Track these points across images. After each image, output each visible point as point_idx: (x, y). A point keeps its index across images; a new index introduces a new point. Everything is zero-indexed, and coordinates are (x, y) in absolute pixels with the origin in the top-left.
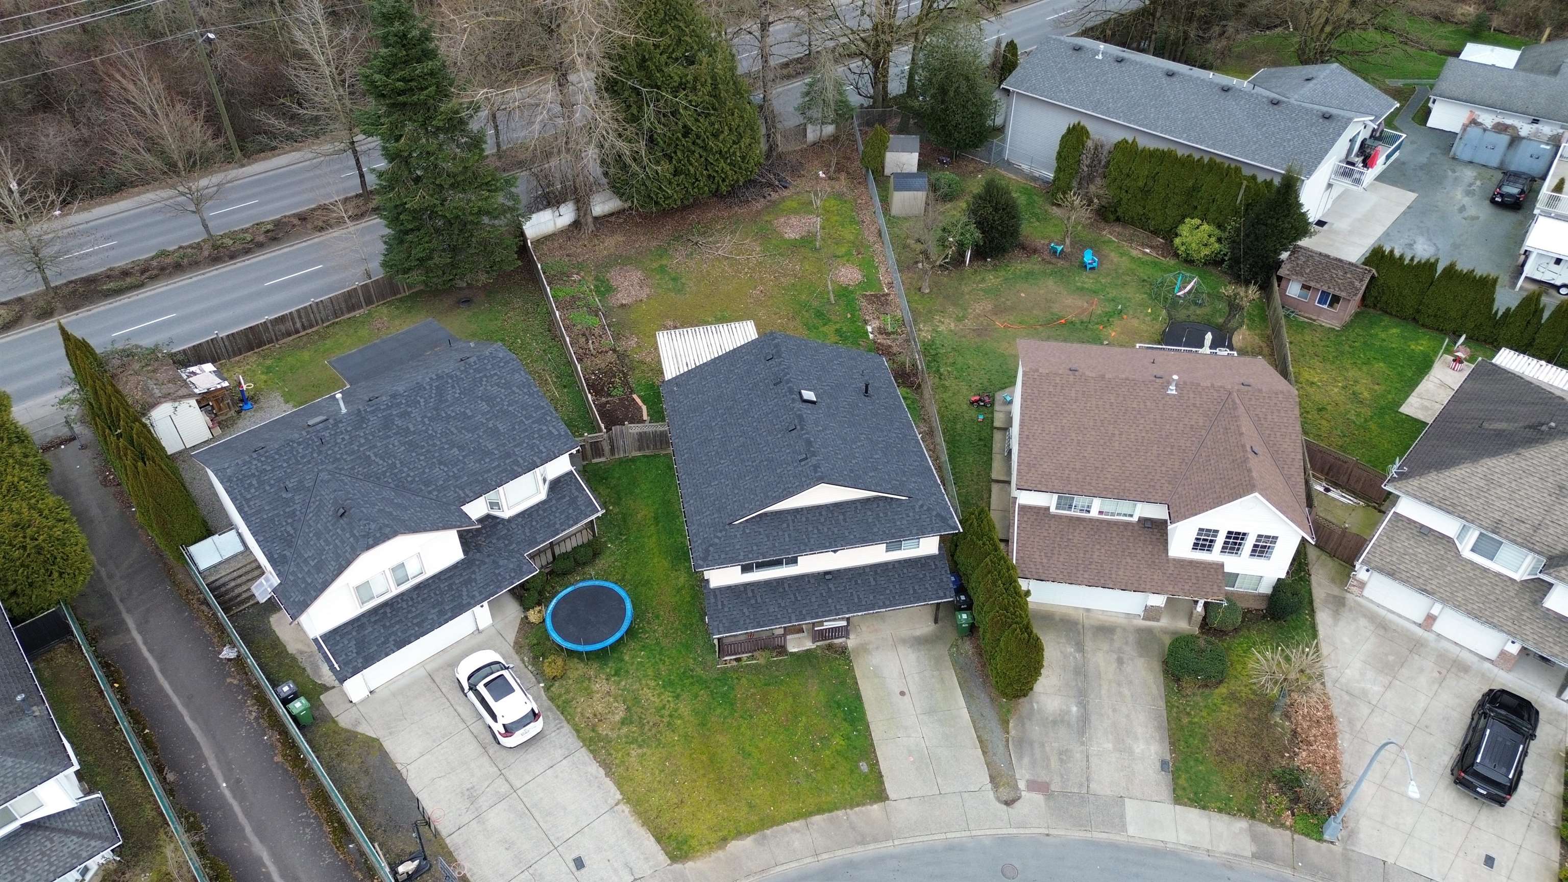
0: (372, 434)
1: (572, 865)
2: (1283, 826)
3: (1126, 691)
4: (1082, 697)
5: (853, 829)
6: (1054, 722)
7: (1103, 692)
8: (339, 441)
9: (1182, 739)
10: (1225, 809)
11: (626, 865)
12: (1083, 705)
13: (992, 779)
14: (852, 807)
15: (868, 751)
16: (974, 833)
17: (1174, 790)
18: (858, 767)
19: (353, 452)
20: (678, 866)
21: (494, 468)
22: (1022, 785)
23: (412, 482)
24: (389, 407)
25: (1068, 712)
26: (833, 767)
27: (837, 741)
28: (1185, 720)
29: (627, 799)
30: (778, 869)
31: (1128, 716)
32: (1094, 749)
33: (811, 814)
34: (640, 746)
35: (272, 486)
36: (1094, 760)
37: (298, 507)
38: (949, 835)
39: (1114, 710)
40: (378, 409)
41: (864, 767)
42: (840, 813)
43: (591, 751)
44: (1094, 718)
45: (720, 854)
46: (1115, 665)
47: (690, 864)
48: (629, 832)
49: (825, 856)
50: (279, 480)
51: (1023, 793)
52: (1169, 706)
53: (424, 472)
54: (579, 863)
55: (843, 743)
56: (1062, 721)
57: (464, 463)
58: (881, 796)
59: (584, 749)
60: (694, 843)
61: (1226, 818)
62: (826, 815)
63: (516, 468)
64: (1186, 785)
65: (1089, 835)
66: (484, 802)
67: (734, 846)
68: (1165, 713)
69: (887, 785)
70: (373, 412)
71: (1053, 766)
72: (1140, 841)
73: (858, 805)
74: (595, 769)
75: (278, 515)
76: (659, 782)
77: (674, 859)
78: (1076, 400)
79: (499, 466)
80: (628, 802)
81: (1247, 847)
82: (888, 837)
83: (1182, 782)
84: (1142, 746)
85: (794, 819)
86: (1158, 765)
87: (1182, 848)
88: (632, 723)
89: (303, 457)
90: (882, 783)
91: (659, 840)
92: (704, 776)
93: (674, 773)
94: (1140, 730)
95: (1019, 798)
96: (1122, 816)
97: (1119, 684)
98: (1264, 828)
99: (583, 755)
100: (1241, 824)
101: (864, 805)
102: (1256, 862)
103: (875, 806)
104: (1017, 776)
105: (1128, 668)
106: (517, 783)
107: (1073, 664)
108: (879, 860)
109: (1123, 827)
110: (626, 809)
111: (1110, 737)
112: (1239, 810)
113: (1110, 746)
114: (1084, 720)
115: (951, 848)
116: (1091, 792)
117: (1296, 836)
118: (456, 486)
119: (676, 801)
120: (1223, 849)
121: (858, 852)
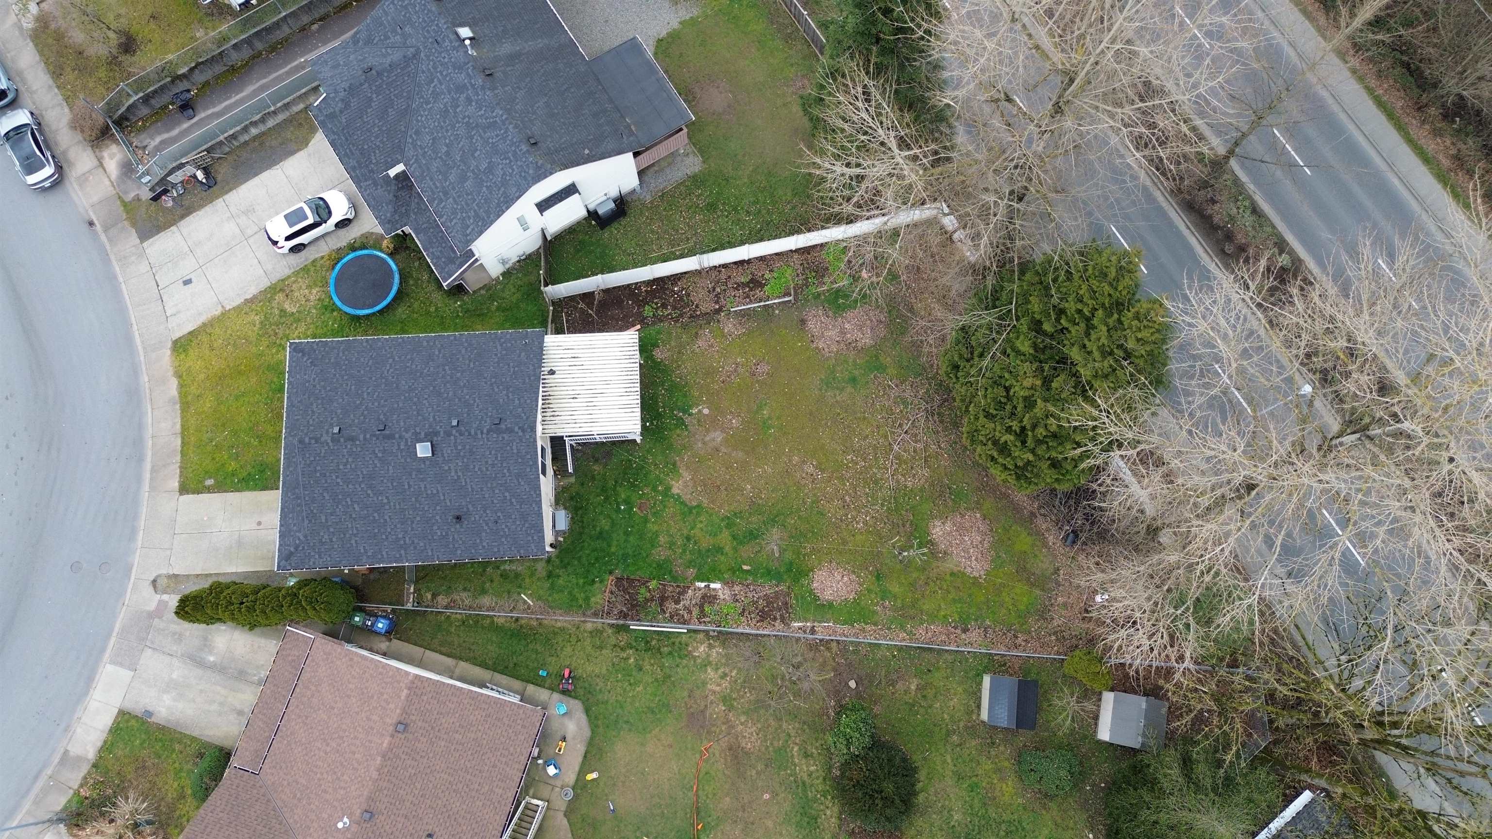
0: (451, 78)
1: (188, 278)
2: (81, 786)
3: (215, 707)
4: (219, 669)
5: (164, 466)
6: (206, 639)
7: (219, 688)
8: (443, 55)
9: (164, 738)
10: (106, 748)
11: (179, 312)
12: (212, 667)
13: (176, 576)
14: (181, 467)
15: (220, 488)
16: (138, 551)
17: (130, 714)
18: (210, 478)
19: (435, 68)
20: (169, 344)
21: (434, 184)
22: (165, 597)
23: (418, 121)
24: (473, 86)
25: (211, 653)
26: (213, 459)
27: (233, 465)
28: (177, 747)
29: (225, 314)
30: (150, 410)
31: (194, 701)
32: (176, 662)
33: (183, 438)
34: (261, 323)
35: (404, 16)
36: (167, 659)
37: (392, 40)
38: (142, 532)
39: (201, 691)
40: (470, 78)
41: (210, 482)
42: (179, 458)
43: (265, 290)
44: (199, 672)
45: (171, 373)
46: (239, 707)
47: (169, 352)
48: (200, 314)
49: (150, 442)
50: (410, 19)
51: (158, 596)
52: (194, 739)
53: (425, 128)
54: (187, 282)
55: (231, 469)
56: (205, 645)
57: (435, 159)
58: (184, 489)
59: (269, 284)
60: (183, 356)
61: (99, 744)
62: (179, 448)
63: (436, 202)
64: (130, 724)
65: (115, 634)
66: (242, 221)
67: (174, 383)
68: (188, 732)
69: (191, 496)
70: (468, 75)
71: (172, 626)
72: (100, 671)
73: (181, 472)
74: (252, 291)
75: (385, 28)
76: (231, 335)
77: (175, 343)
78: (368, 719)
79: (437, 187)
80: (222, 314)
81: (75, 750)
82: (152, 488)
83: (133, 722)
84: (167, 702)
85: (182, 426)
86: (150, 709)
87: (88, 699)
88: (281, 317)
89: (428, 32)
90: (193, 493)
91: (190, 333)
92: (228, 366)
93: (235, 345)
94: (180, 705)
95: (156, 592)
96: (121, 665)
97: (221, 704)
98: (85, 769)
99: (265, 283)
100: (91, 754)
101: (180, 476)
102: (62, 750)
103: (177, 484)
104: (172, 596)
105: (233, 717)
106: (251, 241)
107: (249, 671)
108: (139, 480)
109: (113, 662)
110: (218, 312)
111: (181, 680)
112: (101, 757)
113: (174, 676)
114: (201, 664)
115: (134, 531)
116: (146, 648)
117: (72, 792)
118: (417, 155)
119: (215, 345)
120: (79, 730)
121: (148, 466)
